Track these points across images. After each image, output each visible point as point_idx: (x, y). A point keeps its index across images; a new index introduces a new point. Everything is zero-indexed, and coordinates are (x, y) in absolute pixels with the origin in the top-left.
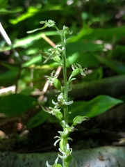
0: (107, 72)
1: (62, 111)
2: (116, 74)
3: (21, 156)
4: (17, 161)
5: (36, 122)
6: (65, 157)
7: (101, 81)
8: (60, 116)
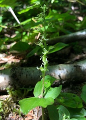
0: (61, 33)
1: (43, 44)
2: (65, 34)
3: (24, 68)
4: (23, 70)
5: (30, 55)
6: (45, 64)
7: (59, 37)
8: (43, 47)
